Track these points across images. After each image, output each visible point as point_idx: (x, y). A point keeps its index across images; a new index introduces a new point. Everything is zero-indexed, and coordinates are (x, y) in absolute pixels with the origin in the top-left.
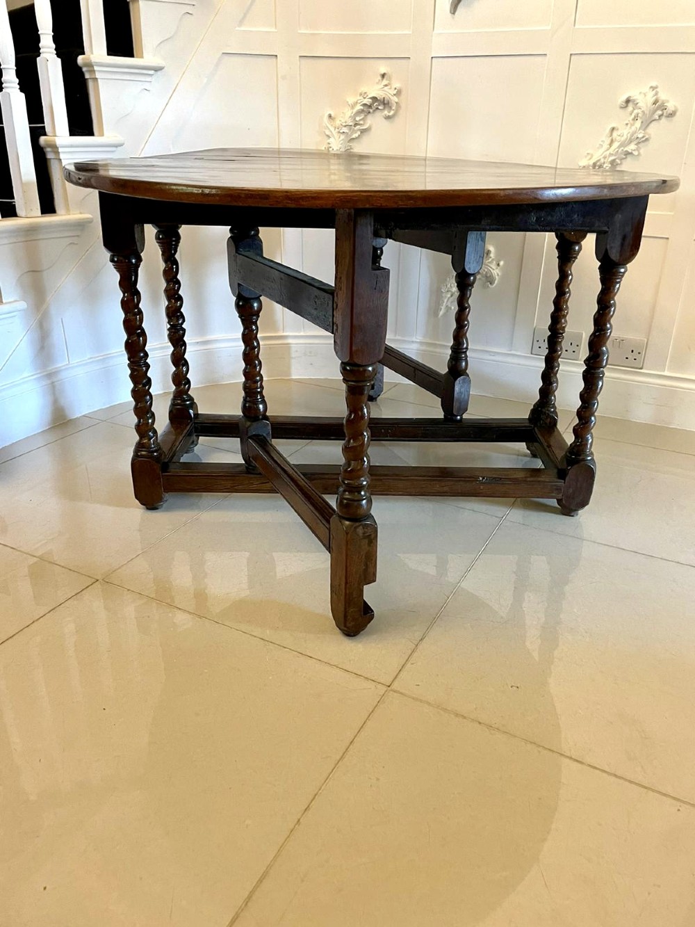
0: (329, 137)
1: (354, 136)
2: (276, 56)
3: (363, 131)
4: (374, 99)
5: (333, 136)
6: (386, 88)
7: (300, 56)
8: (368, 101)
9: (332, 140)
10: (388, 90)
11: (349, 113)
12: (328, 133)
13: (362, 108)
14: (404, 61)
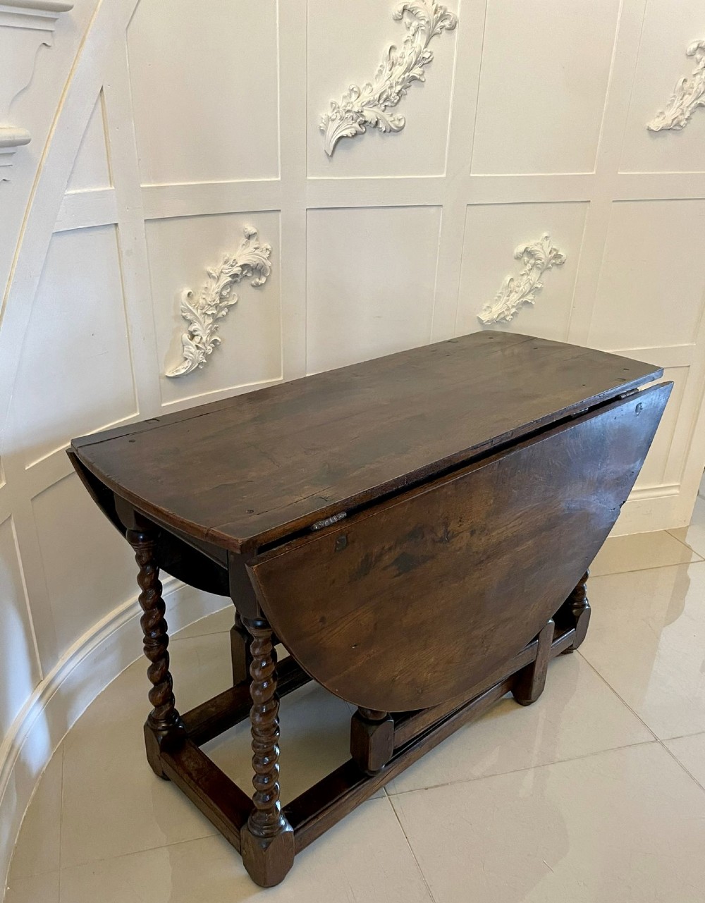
0: (191, 323)
1: (220, 315)
2: (116, 224)
3: (230, 307)
4: (244, 267)
5: (197, 318)
6: (257, 252)
7: (145, 220)
8: (236, 270)
9: (196, 326)
10: (260, 253)
11: (215, 287)
12: (189, 317)
13: (230, 279)
14: (273, 214)
